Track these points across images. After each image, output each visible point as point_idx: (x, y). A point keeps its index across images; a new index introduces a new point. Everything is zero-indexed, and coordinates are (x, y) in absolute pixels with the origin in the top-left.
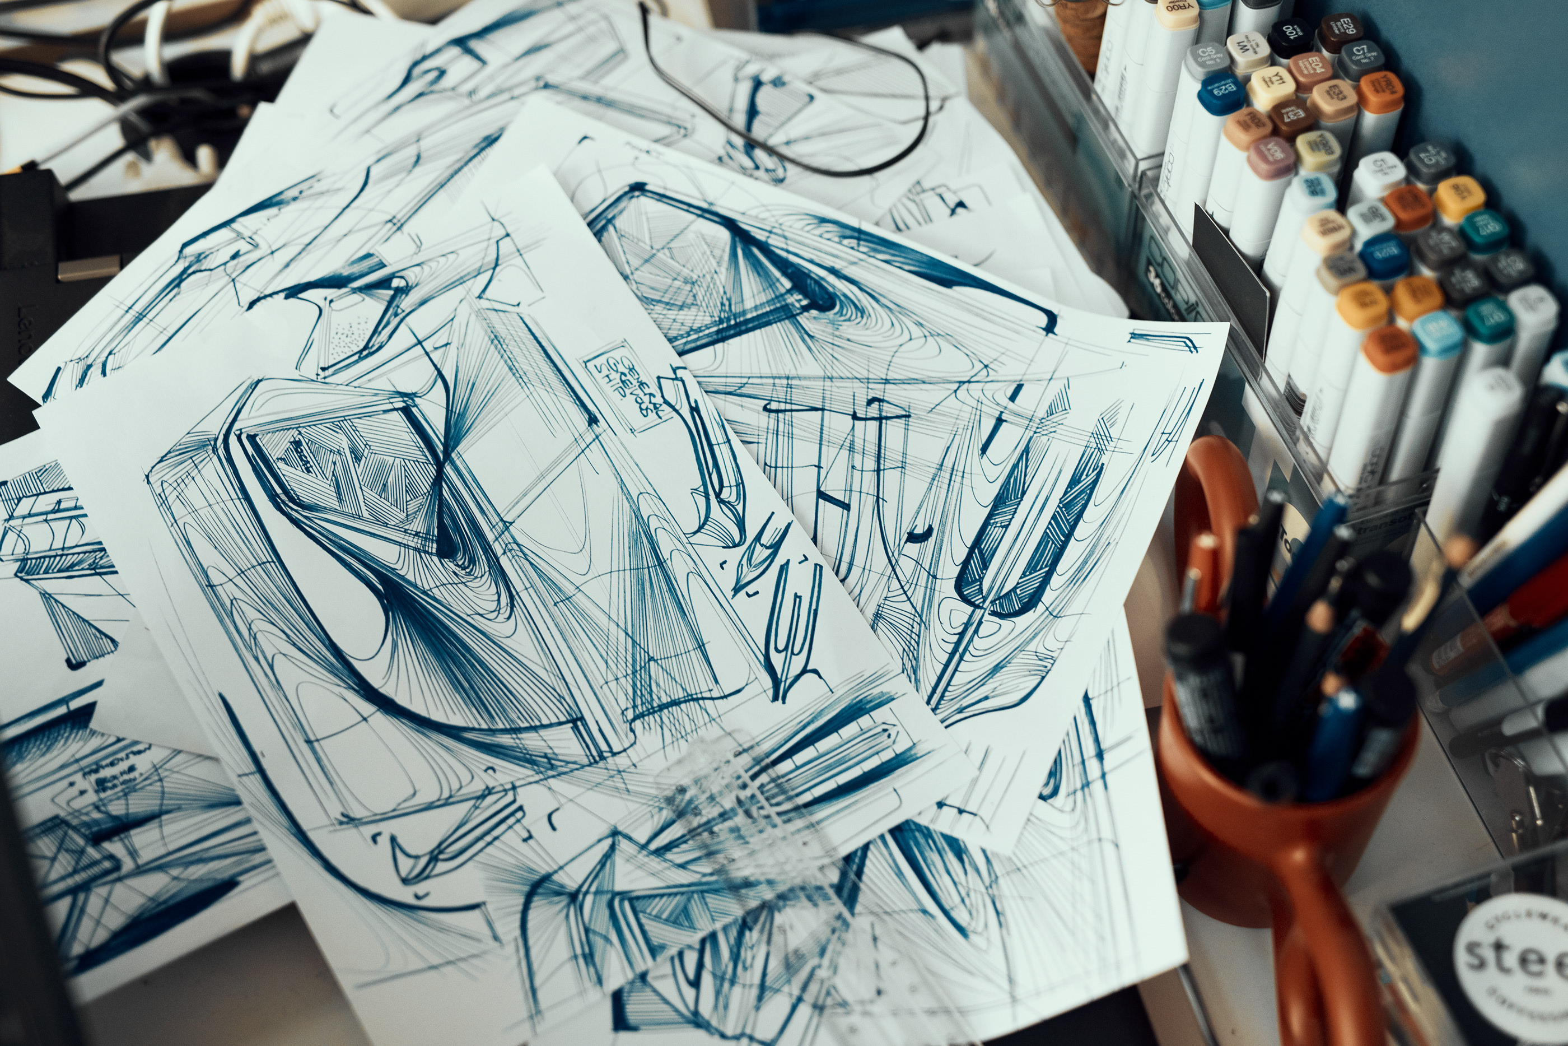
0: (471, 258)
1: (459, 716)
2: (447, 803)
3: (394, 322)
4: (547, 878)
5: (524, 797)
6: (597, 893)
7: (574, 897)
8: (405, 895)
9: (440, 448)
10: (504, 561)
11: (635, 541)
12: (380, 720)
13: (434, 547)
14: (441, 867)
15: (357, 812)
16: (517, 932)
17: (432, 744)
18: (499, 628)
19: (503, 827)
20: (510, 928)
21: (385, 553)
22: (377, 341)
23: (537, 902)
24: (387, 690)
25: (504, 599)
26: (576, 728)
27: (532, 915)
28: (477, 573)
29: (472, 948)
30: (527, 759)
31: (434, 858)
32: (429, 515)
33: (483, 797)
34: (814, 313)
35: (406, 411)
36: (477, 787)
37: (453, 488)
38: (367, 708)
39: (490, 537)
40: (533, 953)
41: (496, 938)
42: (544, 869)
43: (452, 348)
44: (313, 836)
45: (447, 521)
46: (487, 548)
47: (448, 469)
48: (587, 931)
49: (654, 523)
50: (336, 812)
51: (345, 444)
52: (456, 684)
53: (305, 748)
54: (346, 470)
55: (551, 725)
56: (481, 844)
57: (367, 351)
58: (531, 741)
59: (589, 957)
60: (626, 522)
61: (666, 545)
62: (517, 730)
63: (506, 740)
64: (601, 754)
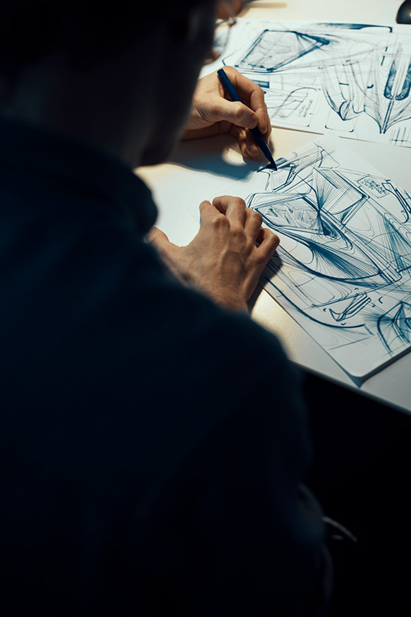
0: (313, 157)
1: (343, 275)
2: (345, 299)
3: (294, 176)
4: (383, 316)
5: (369, 295)
6: (400, 319)
7: (393, 320)
8: (339, 324)
9: (317, 207)
10: (345, 234)
11: (387, 226)
12: (317, 278)
13: (322, 233)
14: (347, 316)
15: (317, 304)
16: (378, 331)
17: (336, 284)
18: (349, 252)
19: (365, 304)
20: (375, 331)
21: (308, 236)
22: (289, 181)
23: (381, 323)
24: (318, 271)
25: (349, 244)
26: (381, 276)
27: (381, 326)
28: (338, 238)
29: (364, 337)
30: (367, 285)
31: (345, 313)
32: (319, 224)
33: (356, 296)
34: (324, 46)
35: (304, 198)
36: (354, 293)
37: (324, 217)
38: (313, 276)
39: (340, 229)
40: (384, 336)
41: (371, 333)
42: (381, 314)
43: (314, 181)
44: (304, 311)
45: (325, 226)
46: (339, 231)
47: (321, 212)
48: (400, 329)
49: (391, 221)
50: (310, 304)
51: (287, 209)
52: (340, 268)
53: (296, 288)
54: (289, 215)
55: (373, 276)
56: (359, 309)
57: (286, 184)
58: (367, 280)
59: (403, 336)
60: (382, 221)
61: (397, 226)
62: (363, 278)
63: (359, 281)
64: (391, 281)
